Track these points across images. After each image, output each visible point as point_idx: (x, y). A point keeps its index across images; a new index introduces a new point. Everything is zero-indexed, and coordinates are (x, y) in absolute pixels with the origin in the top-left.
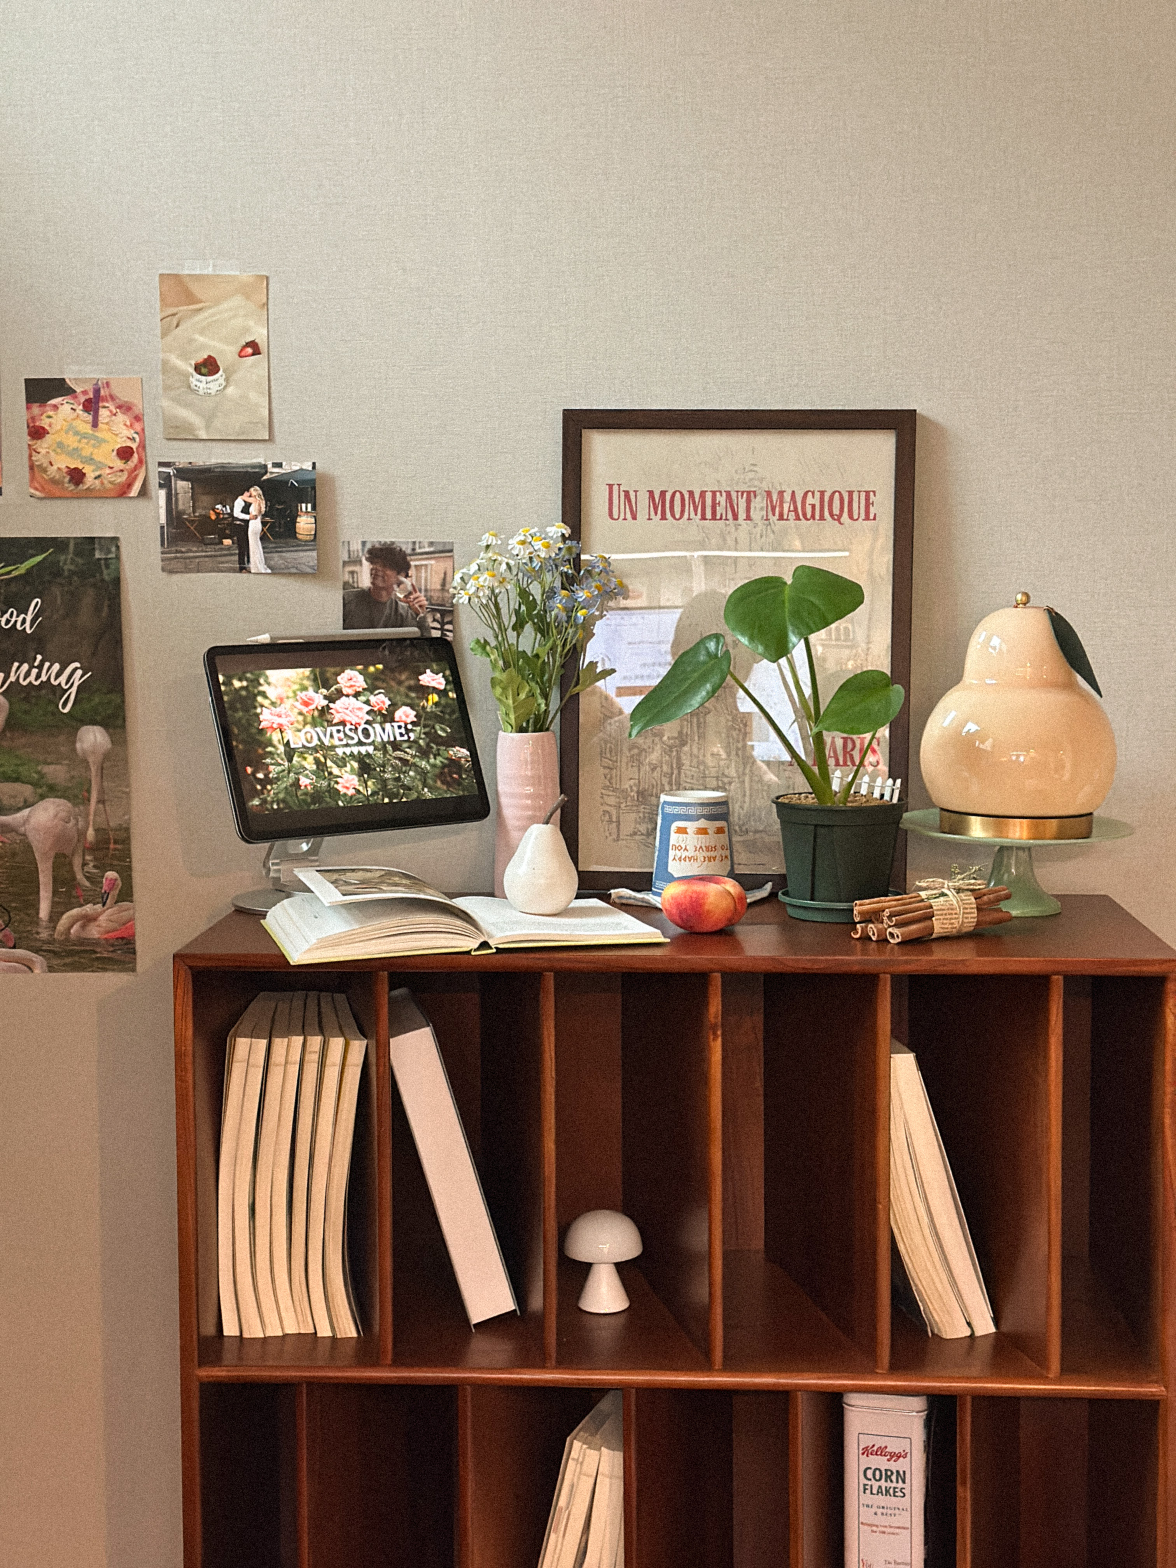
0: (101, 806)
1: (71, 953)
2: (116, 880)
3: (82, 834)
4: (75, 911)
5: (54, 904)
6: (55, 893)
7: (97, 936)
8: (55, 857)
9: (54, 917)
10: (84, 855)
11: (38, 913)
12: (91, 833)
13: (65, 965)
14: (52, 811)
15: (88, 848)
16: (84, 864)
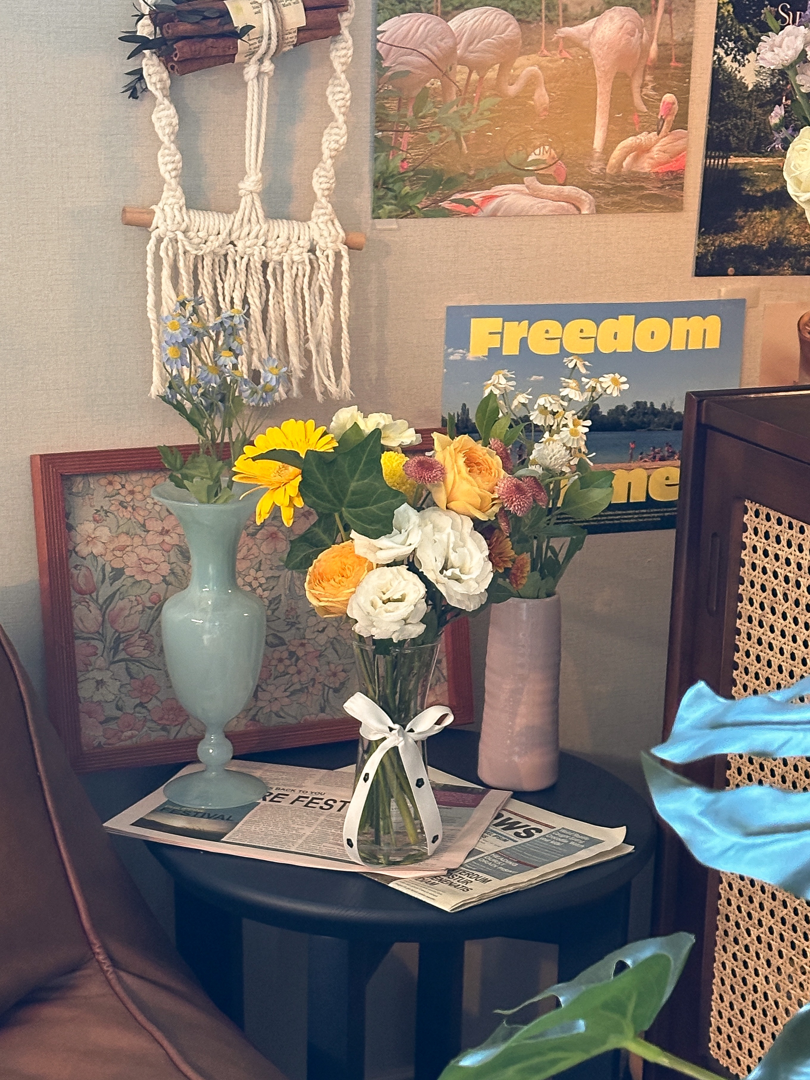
0: (667, 16)
1: (619, 190)
2: (674, 103)
3: (645, 50)
4: (630, 141)
5: (609, 132)
6: (611, 119)
7: (647, 170)
8: (615, 78)
9: (608, 149)
10: (644, 76)
11: (593, 143)
12: (653, 50)
13: (614, 204)
14: (618, 21)
15: (650, 67)
16: (643, 86)
